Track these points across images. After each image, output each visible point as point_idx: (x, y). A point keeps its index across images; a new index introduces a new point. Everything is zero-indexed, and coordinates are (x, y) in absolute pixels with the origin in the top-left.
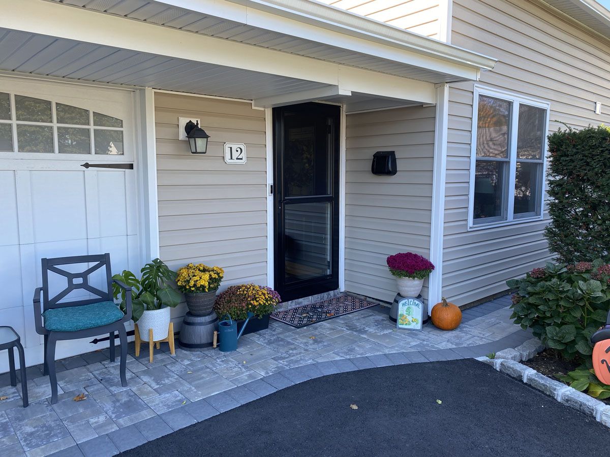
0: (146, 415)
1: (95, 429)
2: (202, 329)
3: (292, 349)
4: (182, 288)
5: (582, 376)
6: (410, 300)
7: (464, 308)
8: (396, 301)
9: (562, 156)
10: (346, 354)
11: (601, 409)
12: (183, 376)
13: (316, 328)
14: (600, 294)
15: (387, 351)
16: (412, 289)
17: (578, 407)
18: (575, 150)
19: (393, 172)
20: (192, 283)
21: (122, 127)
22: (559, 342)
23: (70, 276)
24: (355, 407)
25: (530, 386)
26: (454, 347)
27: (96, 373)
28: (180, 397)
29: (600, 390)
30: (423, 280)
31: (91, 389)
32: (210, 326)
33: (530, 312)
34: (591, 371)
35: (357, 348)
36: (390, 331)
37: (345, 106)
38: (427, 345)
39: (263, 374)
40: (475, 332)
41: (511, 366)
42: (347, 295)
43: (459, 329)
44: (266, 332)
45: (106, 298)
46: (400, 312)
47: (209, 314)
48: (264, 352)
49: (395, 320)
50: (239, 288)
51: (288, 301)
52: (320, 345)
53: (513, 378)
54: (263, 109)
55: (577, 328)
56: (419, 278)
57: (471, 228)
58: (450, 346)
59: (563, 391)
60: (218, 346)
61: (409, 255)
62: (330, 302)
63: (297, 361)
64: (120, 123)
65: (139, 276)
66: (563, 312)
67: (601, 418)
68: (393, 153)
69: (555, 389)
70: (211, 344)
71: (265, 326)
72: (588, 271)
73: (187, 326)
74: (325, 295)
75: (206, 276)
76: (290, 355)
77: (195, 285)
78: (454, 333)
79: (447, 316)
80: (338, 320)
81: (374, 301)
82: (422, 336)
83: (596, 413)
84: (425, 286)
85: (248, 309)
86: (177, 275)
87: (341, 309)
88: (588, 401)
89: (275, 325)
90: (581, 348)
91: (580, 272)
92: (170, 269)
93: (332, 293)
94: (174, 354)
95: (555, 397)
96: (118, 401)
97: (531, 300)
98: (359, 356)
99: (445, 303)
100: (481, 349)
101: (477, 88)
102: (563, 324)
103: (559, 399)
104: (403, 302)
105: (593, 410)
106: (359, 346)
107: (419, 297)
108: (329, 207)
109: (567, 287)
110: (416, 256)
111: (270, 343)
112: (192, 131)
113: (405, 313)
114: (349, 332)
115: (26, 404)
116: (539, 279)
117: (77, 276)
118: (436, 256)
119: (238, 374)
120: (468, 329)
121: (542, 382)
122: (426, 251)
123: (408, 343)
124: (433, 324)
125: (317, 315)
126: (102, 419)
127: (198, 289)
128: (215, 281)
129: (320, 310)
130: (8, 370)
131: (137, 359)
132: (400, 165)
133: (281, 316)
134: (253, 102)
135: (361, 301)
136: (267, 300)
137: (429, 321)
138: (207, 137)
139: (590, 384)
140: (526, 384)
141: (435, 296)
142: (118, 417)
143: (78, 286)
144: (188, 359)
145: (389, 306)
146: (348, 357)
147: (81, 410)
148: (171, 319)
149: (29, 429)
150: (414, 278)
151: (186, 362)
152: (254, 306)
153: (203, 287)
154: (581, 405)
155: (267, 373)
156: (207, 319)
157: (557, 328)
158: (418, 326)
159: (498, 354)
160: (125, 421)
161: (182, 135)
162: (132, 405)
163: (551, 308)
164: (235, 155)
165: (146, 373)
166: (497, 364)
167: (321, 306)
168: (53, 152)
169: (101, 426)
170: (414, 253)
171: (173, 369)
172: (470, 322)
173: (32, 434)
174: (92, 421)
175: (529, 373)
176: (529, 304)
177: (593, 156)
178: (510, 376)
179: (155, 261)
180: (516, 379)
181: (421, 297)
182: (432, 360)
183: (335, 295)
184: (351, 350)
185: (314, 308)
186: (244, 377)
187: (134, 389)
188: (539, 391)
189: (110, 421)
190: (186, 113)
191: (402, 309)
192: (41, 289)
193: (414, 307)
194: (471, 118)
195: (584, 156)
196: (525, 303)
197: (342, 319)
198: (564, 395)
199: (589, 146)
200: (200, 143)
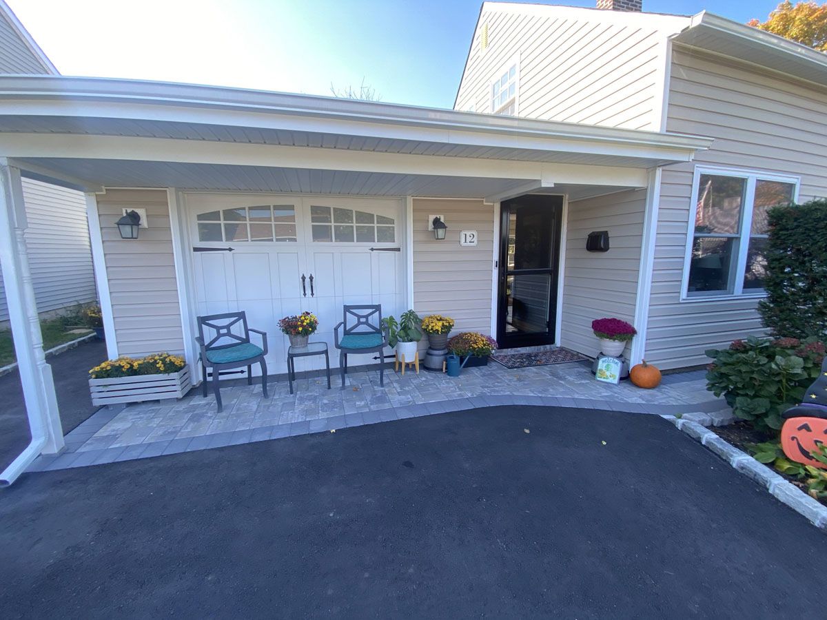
0: (387, 406)
1: (357, 408)
2: (437, 359)
3: (498, 382)
4: (425, 330)
5: (770, 450)
6: (610, 358)
7: (664, 373)
8: (598, 358)
9: (781, 230)
10: (540, 392)
11: (776, 482)
12: (418, 387)
13: (524, 371)
14: (799, 371)
15: (576, 396)
16: (613, 349)
17: (752, 476)
18: (795, 224)
19: (606, 249)
20: (430, 327)
21: (394, 224)
22: (749, 413)
23: (359, 317)
24: (527, 431)
25: (708, 448)
26: (644, 402)
27: (371, 376)
28: (411, 399)
29: (786, 466)
30: (625, 342)
31: (363, 385)
32: (442, 358)
33: (721, 381)
34: (779, 446)
35: (551, 390)
36: (588, 381)
37: (567, 196)
38: (617, 397)
39: (469, 395)
40: (673, 393)
41: (692, 427)
42: (562, 349)
43: (657, 389)
44: (484, 369)
45: (378, 331)
46: (599, 368)
47: (443, 349)
48: (477, 381)
49: (594, 373)
50: (466, 334)
51: (508, 348)
52: (522, 382)
53: (693, 438)
54: (492, 204)
55: (771, 402)
56: (619, 340)
57: (684, 300)
58: (640, 401)
59: (740, 459)
60: (446, 372)
61: (614, 320)
62: (545, 353)
63: (498, 391)
64: (392, 221)
65: (398, 320)
66: (759, 385)
67: (774, 490)
68: (606, 233)
69: (732, 456)
70: (442, 370)
71: (485, 364)
72: (793, 347)
73: (428, 356)
74: (542, 348)
75: (440, 324)
76: (495, 386)
77: (432, 329)
78: (651, 391)
79: (645, 376)
80: (545, 367)
81: (585, 357)
82: (616, 389)
83: (770, 485)
84: (627, 348)
85: (469, 349)
86: (422, 321)
87: (552, 360)
88: (764, 472)
89: (493, 364)
90: (770, 421)
91: (784, 348)
92: (419, 317)
93: (548, 346)
94: (418, 373)
95: (731, 463)
96: (375, 395)
97: (724, 370)
98: (550, 396)
99: (645, 365)
100: (670, 409)
101: (698, 169)
102: (755, 396)
103: (734, 465)
104: (604, 359)
105: (767, 481)
106: (553, 389)
107: (621, 356)
108: (549, 278)
109: (764, 360)
110: (619, 321)
111: (484, 375)
112: (437, 223)
113: (604, 369)
114: (550, 377)
115: (329, 388)
116: (737, 351)
117: (363, 317)
118: (640, 322)
119: (453, 392)
120: (666, 390)
121: (719, 446)
122: (631, 318)
123: (600, 393)
124: (631, 381)
125: (530, 360)
126: (363, 403)
127: (434, 331)
128: (447, 328)
129: (533, 358)
130: (326, 368)
131: (396, 372)
132: (612, 243)
133: (500, 358)
134: (484, 200)
135: (573, 355)
136: (484, 345)
137: (626, 378)
138: (446, 227)
139: (777, 458)
140: (704, 446)
141: (636, 358)
142: (371, 404)
143: (363, 323)
144: (426, 376)
145: (593, 361)
146: (540, 395)
147: (354, 396)
148: (418, 350)
149: (325, 401)
150: (614, 340)
151: (424, 379)
152: (474, 349)
153: (438, 330)
154: (755, 475)
155: (472, 395)
156: (441, 352)
157: (749, 400)
158: (616, 381)
159: (685, 415)
160: (374, 407)
161: (431, 226)
162: (382, 399)
163: (744, 380)
164: (469, 239)
165: (397, 381)
166: (680, 423)
167: (536, 356)
168: (353, 241)
169: (360, 407)
170: (618, 319)
171: (414, 382)
172: (672, 385)
173: (326, 404)
174: (357, 403)
175: (709, 437)
176: (722, 374)
177: (816, 230)
178: (690, 436)
179: (410, 311)
180: (696, 441)
181: (623, 357)
182: (614, 410)
183: (551, 348)
184: (547, 390)
185: (529, 356)
186: (456, 394)
187: (386, 389)
188: (716, 454)
189: (366, 405)
190: (433, 212)
191: (601, 365)
192: (342, 323)
193: (613, 364)
194: (690, 198)
195: (807, 229)
196: (717, 372)
197: (549, 368)
198: (740, 462)
199: (814, 219)
200: (441, 232)
